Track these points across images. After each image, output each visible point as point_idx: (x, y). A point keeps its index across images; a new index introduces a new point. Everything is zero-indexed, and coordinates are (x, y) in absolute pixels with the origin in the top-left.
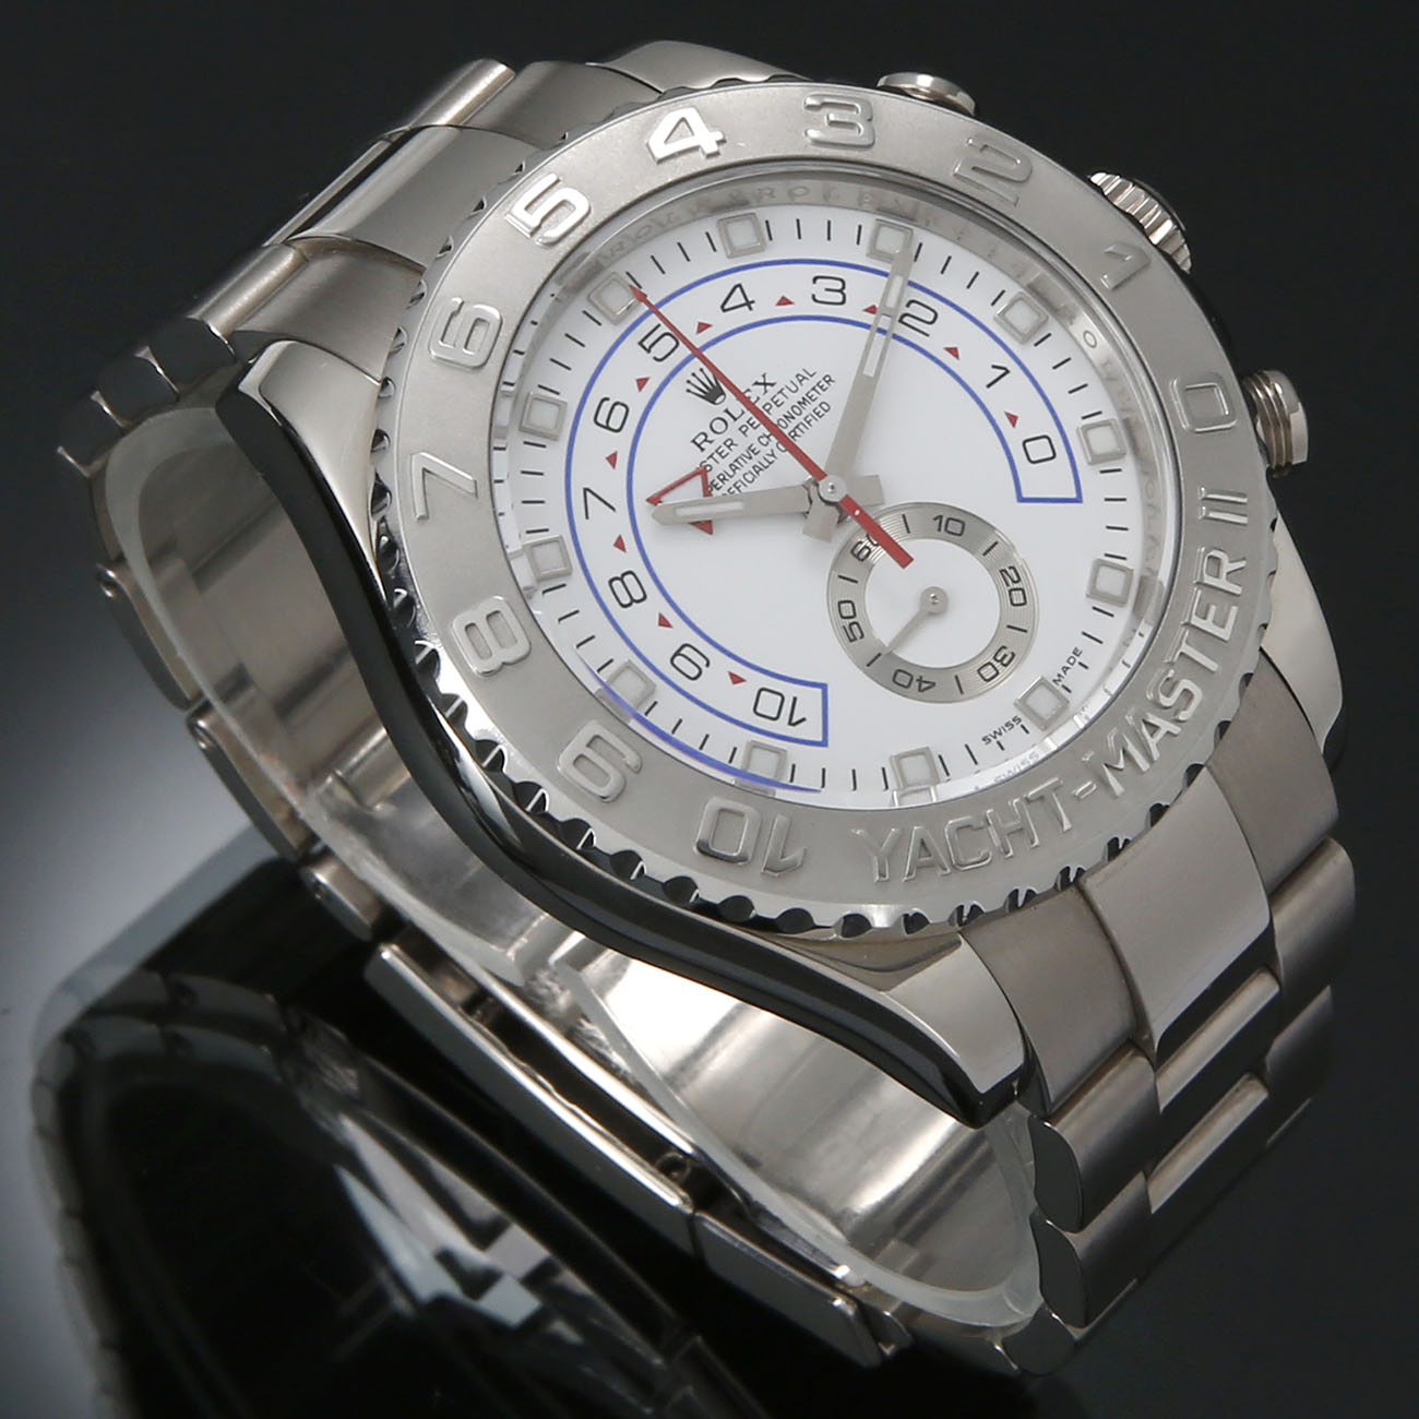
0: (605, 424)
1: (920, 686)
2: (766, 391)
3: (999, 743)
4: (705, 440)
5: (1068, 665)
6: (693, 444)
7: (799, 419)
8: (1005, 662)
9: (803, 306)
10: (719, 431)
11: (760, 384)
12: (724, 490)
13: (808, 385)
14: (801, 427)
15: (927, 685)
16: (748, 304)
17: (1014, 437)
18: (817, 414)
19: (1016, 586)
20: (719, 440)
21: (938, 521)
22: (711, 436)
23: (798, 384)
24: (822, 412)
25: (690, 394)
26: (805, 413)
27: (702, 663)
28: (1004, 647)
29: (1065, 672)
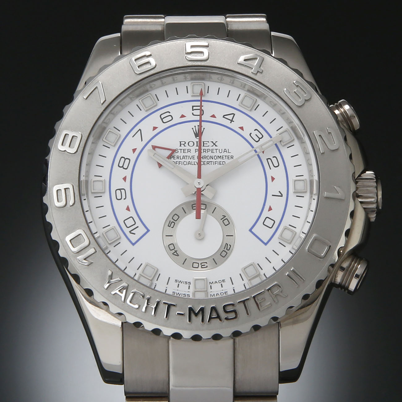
0: (162, 118)
1: (174, 253)
2: (213, 146)
3: (179, 284)
4: (184, 144)
5: (218, 282)
6: (179, 143)
7: (214, 160)
8: (203, 267)
9: (246, 134)
10: (189, 145)
11: (213, 143)
12: (175, 161)
13: (225, 154)
14: (212, 163)
15: (176, 254)
16: (232, 121)
17: (266, 213)
18: (220, 163)
19: (226, 251)
20: (187, 147)
21: (223, 217)
22: (186, 145)
23: (223, 151)
24: (222, 164)
25: (192, 130)
26: (217, 160)
27: (124, 197)
28: (206, 263)
29: (215, 283)
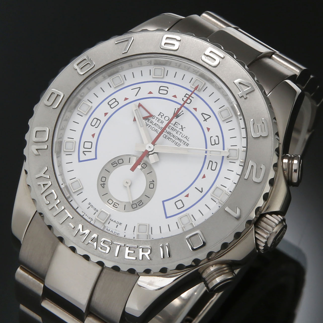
0: (160, 89)
1: (103, 184)
2: (180, 129)
3: (89, 207)
4: (162, 116)
5: (116, 222)
6: (160, 113)
7: (174, 139)
8: (114, 206)
9: (208, 135)
10: (165, 119)
11: (182, 127)
12: (148, 123)
13: (185, 140)
14: (172, 140)
15: (103, 186)
16: (205, 120)
17: (182, 197)
18: (176, 144)
19: (138, 205)
20: (163, 119)
21: (152, 181)
22: (163, 117)
23: (184, 137)
24: (177, 145)
25: (174, 109)
26: (176, 140)
27: (96, 126)
28: (119, 205)
29: (114, 222)
